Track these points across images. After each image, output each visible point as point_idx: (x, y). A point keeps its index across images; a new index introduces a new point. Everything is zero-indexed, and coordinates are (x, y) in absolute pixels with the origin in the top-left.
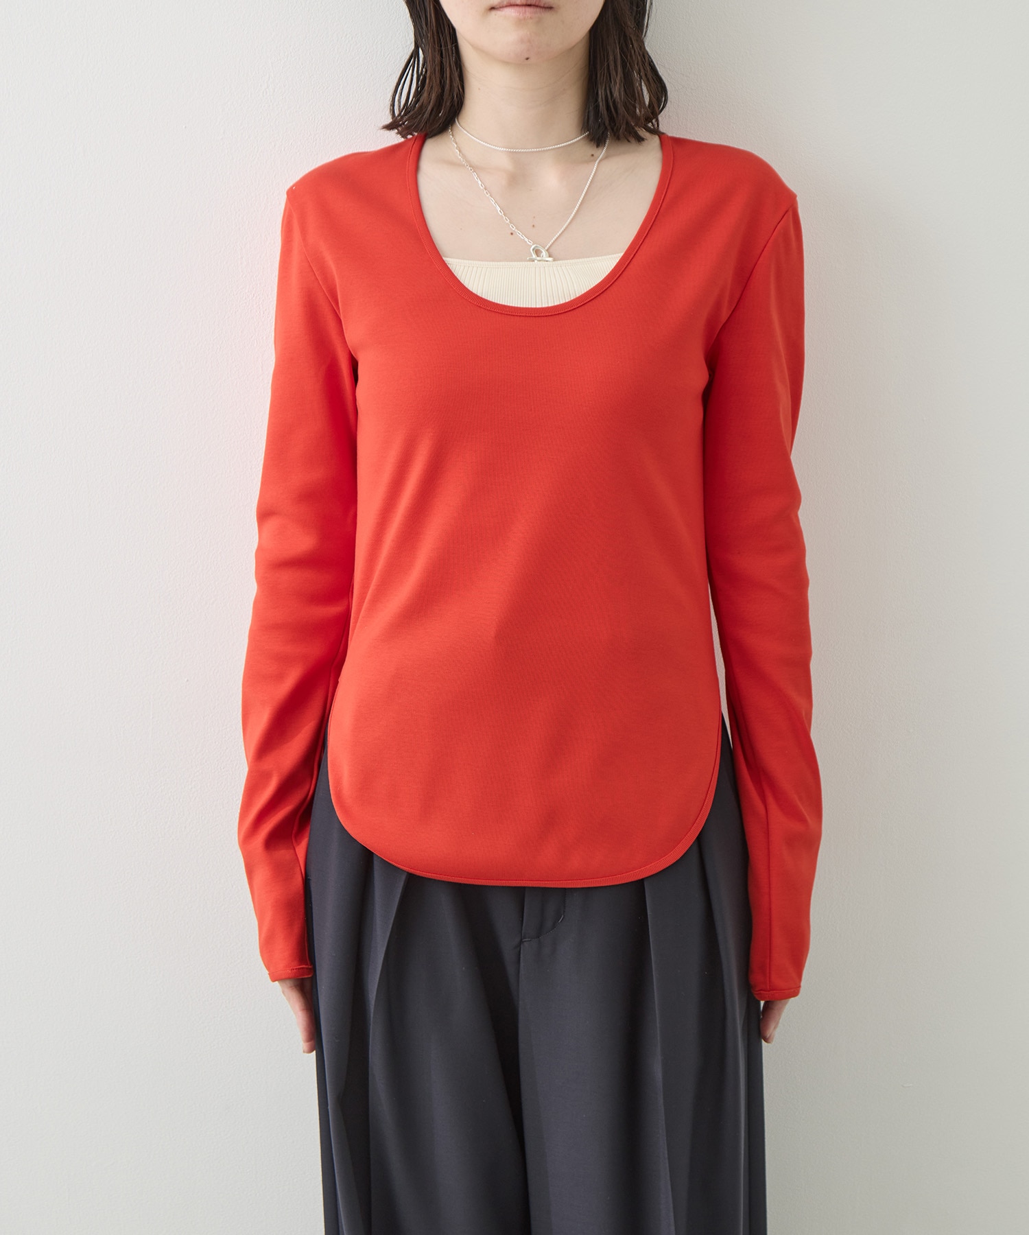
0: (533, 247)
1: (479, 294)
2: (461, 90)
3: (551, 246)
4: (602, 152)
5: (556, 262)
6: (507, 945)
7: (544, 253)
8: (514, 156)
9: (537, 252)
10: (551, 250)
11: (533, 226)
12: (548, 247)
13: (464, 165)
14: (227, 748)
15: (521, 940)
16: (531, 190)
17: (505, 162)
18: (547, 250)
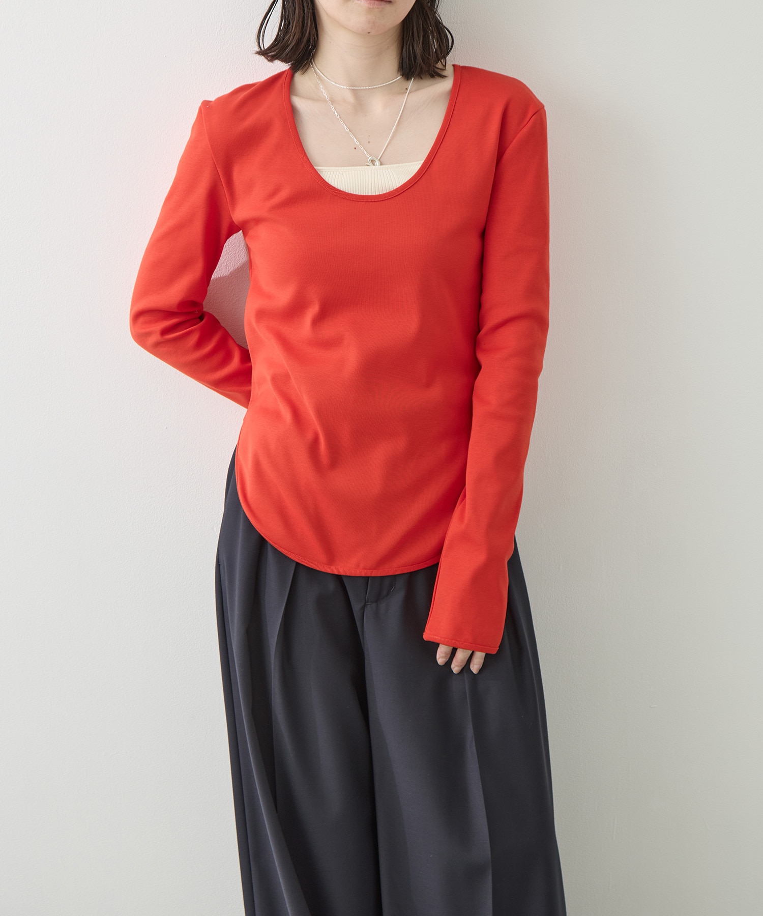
0: (370, 158)
1: (335, 186)
2: (316, 37)
3: (381, 156)
4: (411, 84)
5: (383, 166)
6: (356, 607)
7: (377, 163)
8: (355, 92)
9: (373, 161)
10: (381, 160)
11: (369, 142)
12: (379, 158)
13: (325, 101)
14: (193, 474)
15: (365, 603)
16: (366, 115)
17: (350, 97)
18: (379, 160)
